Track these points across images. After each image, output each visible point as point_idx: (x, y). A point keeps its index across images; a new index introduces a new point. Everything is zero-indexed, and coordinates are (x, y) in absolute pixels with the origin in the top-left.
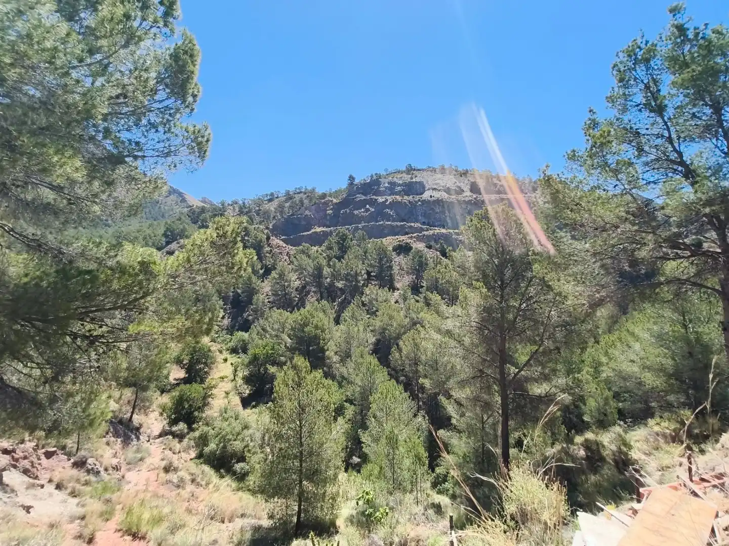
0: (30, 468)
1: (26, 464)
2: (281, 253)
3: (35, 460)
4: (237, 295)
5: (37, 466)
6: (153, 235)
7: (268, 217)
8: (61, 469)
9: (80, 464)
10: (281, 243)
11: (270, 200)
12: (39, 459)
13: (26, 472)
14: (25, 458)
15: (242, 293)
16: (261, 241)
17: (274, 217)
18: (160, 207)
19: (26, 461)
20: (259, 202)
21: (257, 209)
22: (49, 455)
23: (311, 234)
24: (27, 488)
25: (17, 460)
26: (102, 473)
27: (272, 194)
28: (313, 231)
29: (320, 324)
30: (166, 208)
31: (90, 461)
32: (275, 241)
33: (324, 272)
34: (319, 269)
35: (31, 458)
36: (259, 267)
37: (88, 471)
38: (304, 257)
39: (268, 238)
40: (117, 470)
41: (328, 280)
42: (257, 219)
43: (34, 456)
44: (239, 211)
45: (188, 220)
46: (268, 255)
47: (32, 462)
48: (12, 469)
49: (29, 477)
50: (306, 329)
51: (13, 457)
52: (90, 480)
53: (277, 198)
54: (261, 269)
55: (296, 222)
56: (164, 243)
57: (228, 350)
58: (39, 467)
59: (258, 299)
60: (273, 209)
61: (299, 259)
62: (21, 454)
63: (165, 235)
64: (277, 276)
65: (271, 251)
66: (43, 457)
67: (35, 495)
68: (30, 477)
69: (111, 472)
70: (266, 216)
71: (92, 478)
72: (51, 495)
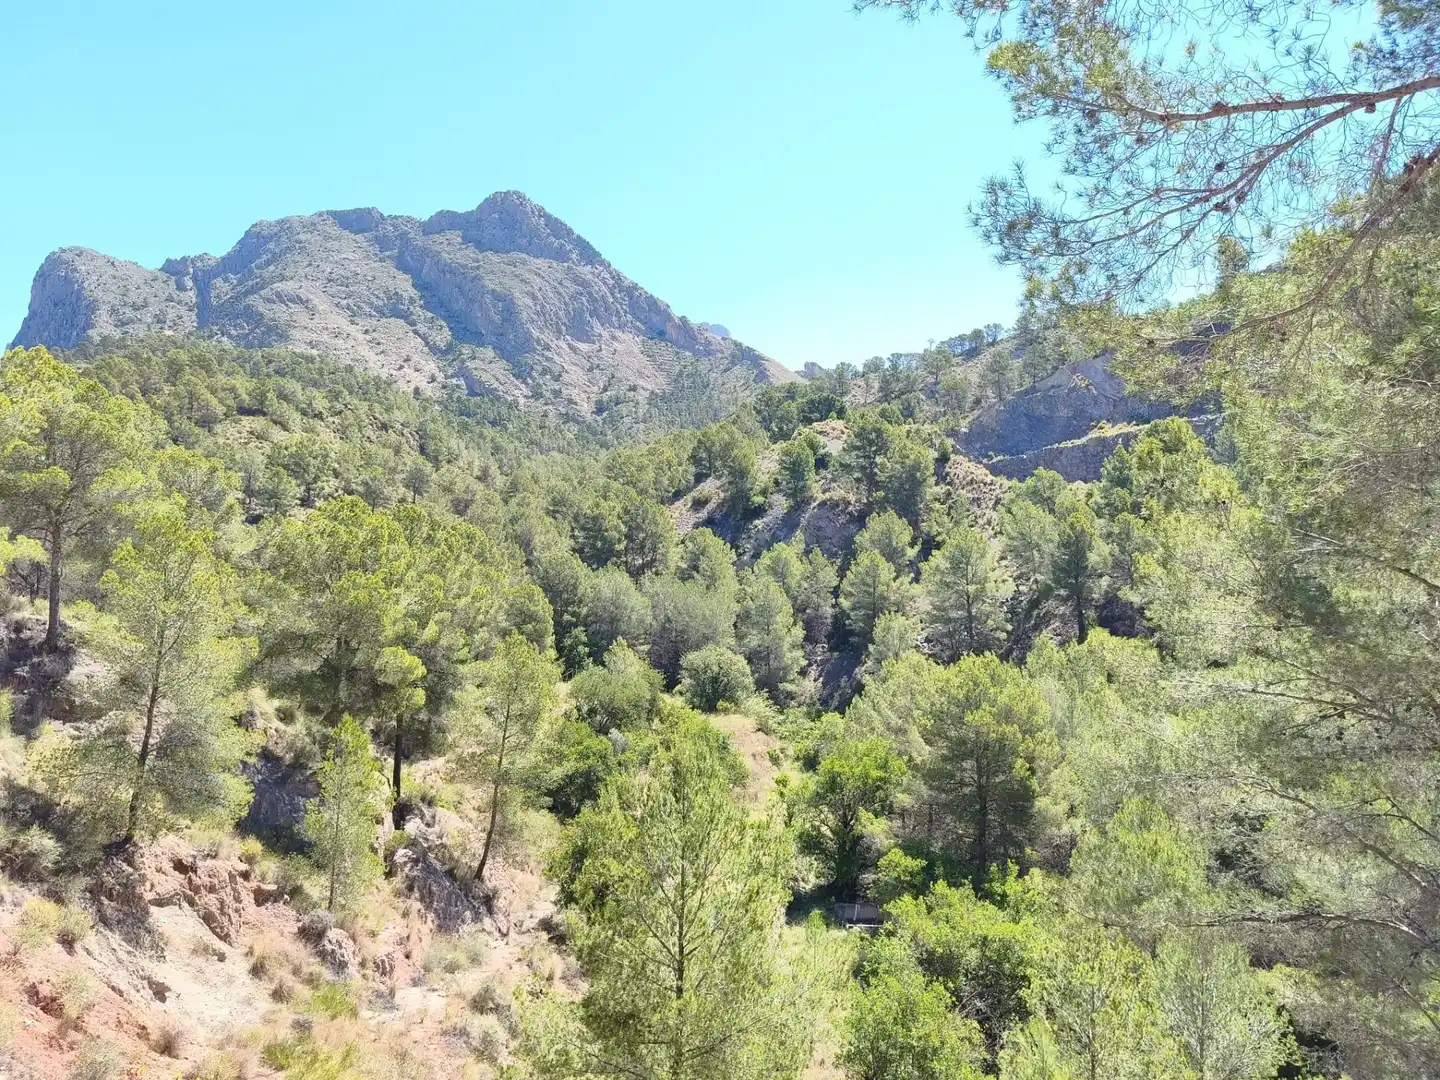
0: (217, 913)
1: (210, 901)
2: (976, 501)
3: (229, 900)
4: (840, 617)
5: (230, 911)
6: (675, 461)
7: (960, 400)
8: (275, 934)
9: (311, 935)
10: (981, 473)
11: (971, 354)
12: (238, 900)
13: (208, 919)
14: (212, 889)
15: (853, 609)
16: (916, 467)
17: (978, 402)
18: (710, 397)
19: (212, 896)
20: (937, 360)
21: (931, 379)
22: (261, 897)
23: (1084, 445)
24: (195, 951)
25: (196, 890)
26: (353, 969)
27: (977, 334)
28: (1094, 434)
29: (1021, 709)
30: (723, 397)
31: (333, 934)
32: (963, 466)
33: (1093, 558)
34: (1075, 548)
35: (222, 894)
36: (907, 537)
37: (323, 955)
38: (1035, 511)
39: (943, 460)
40: (384, 973)
41: (1105, 582)
42: (928, 408)
43: (228, 890)
44: (881, 389)
45: (751, 421)
46: (937, 505)
47: (222, 903)
48: (185, 905)
49: (213, 930)
50: (968, 718)
51: (190, 881)
52: (320, 975)
53: (993, 344)
54: (912, 544)
55: (1041, 410)
56: (692, 478)
57: (797, 759)
58: (235, 917)
59: (888, 629)
60: (974, 378)
61: (1020, 514)
62: (206, 880)
63: (694, 459)
64: (945, 565)
65: (949, 494)
66: (248, 899)
67: (201, 971)
68: (214, 933)
69: (369, 972)
70: (952, 400)
71: (327, 974)
72: (230, 980)
